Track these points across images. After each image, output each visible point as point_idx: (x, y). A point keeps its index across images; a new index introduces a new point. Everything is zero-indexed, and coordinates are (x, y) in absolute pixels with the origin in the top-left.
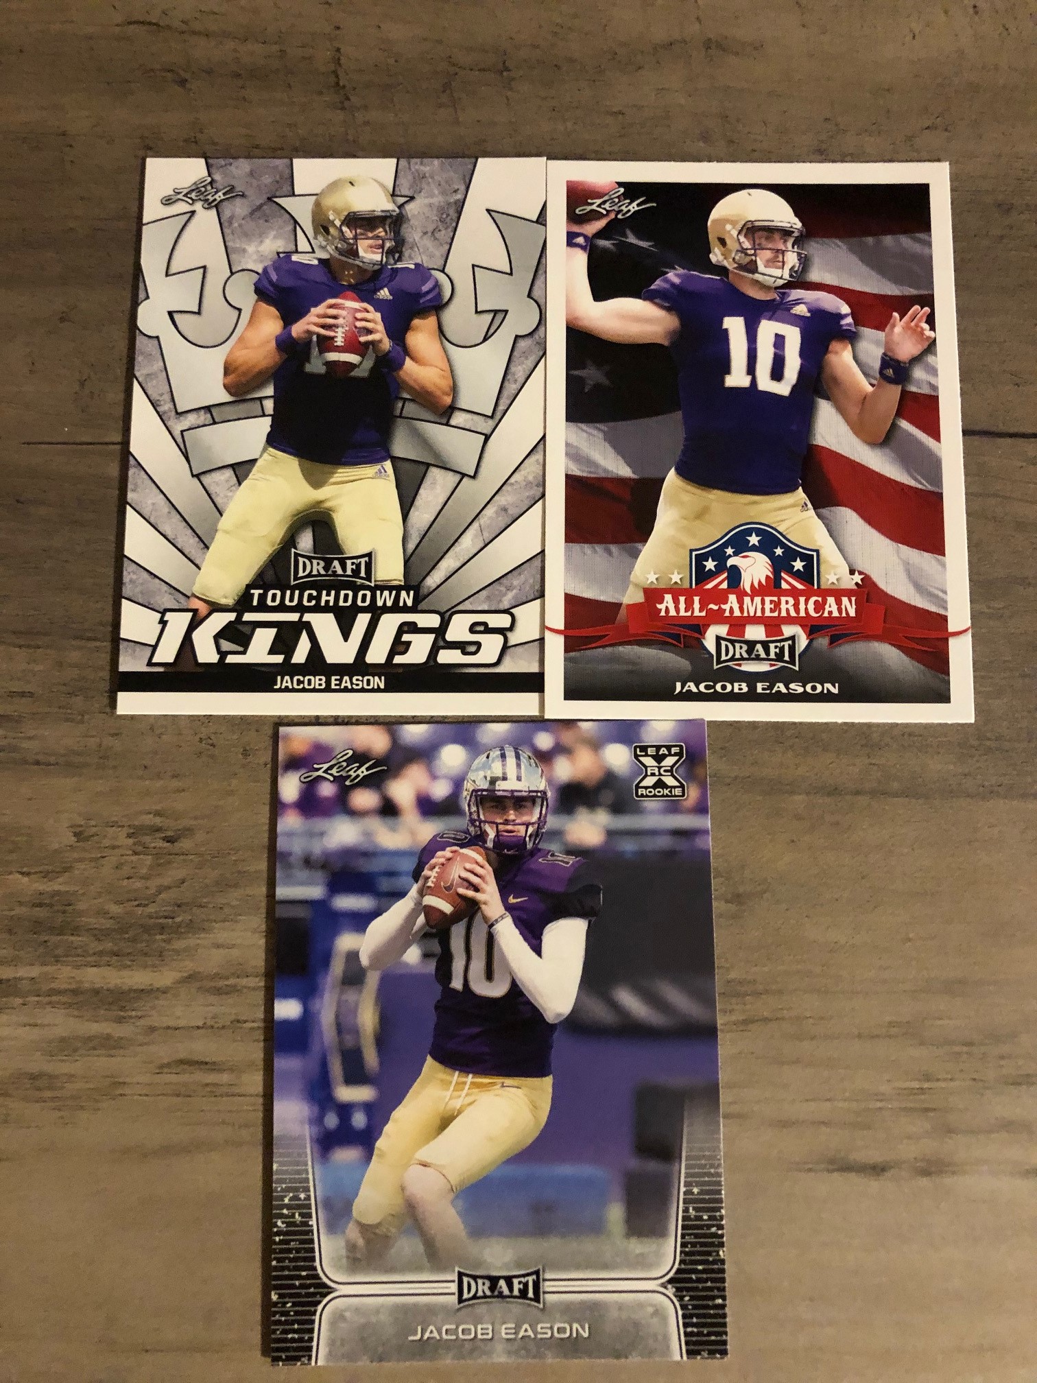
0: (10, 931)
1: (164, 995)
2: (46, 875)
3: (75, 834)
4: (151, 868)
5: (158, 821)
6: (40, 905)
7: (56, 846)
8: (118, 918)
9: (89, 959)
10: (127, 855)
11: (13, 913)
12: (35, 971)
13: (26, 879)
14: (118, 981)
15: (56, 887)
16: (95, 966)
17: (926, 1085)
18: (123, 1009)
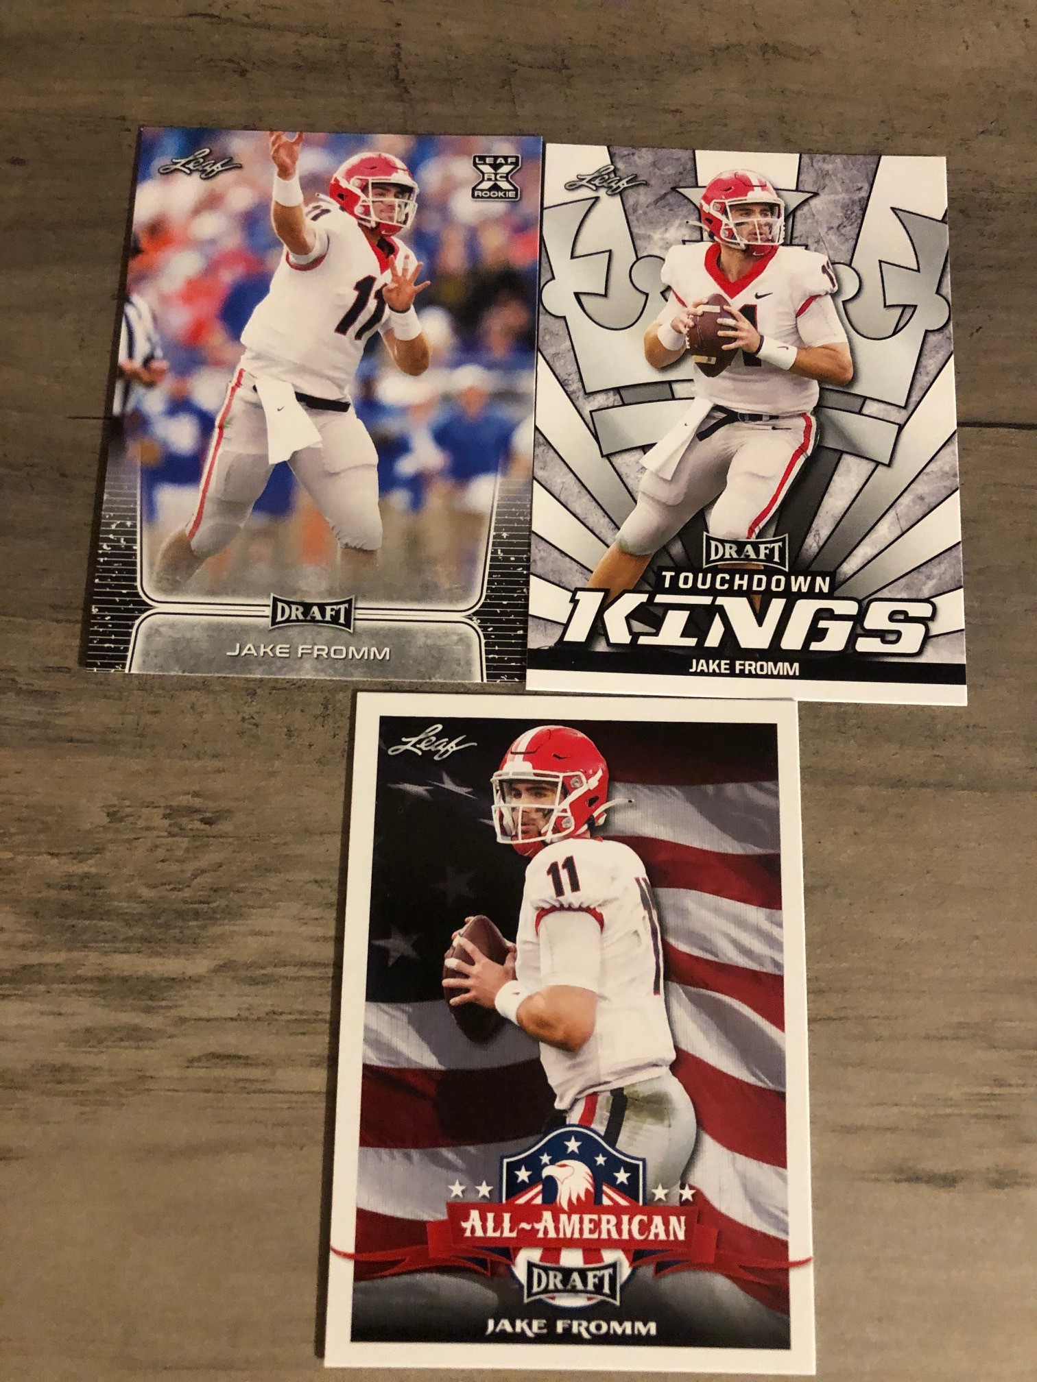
0: (36, 914)
1: (197, 985)
2: (78, 856)
3: (108, 815)
4: (187, 850)
5: (197, 802)
6: (69, 888)
7: (88, 826)
8: (151, 902)
9: (118, 945)
10: (162, 837)
11: (40, 896)
12: (60, 957)
13: (55, 861)
14: (149, 969)
15: (86, 869)
16: (125, 952)
17: (997, 1091)
18: (151, 998)
